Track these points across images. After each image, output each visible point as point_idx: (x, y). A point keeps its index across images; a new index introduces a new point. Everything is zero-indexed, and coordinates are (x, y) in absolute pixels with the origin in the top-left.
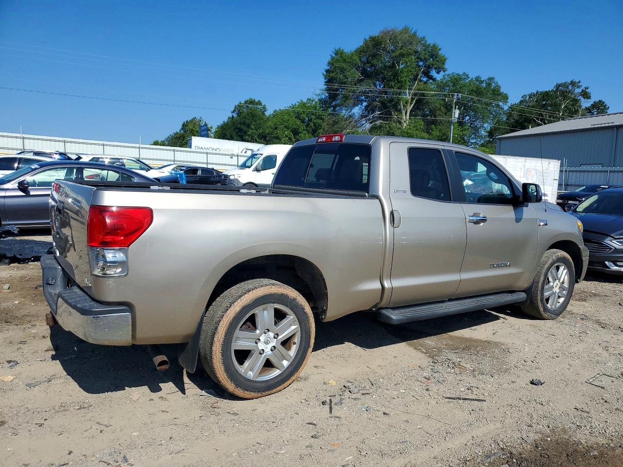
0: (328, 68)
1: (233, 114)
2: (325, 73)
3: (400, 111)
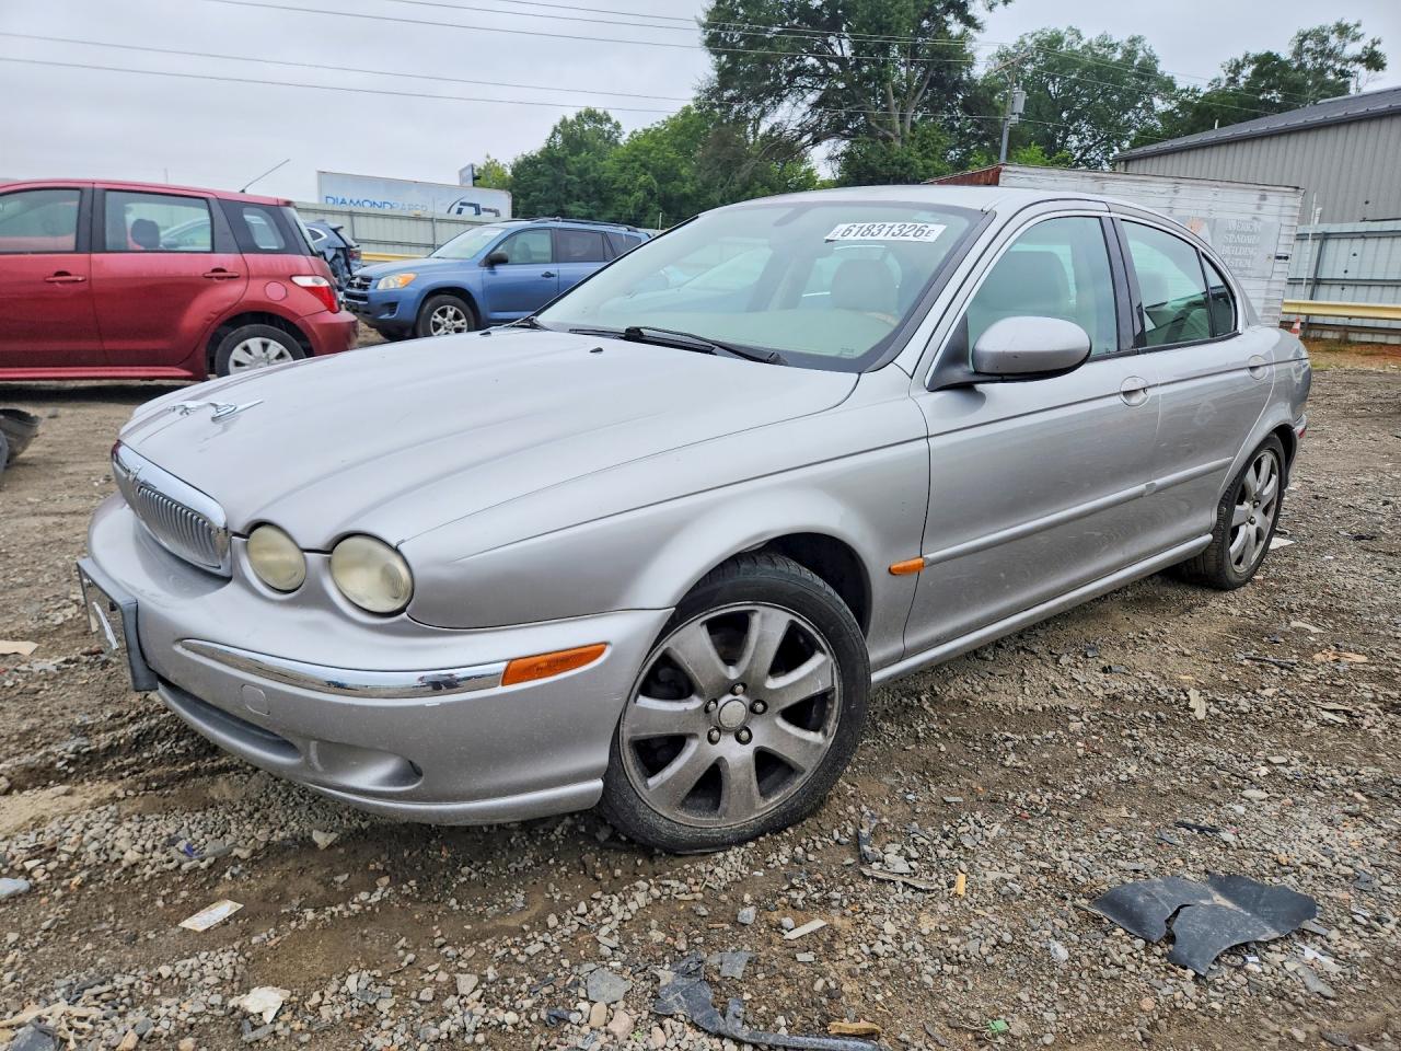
1: (552, 141)
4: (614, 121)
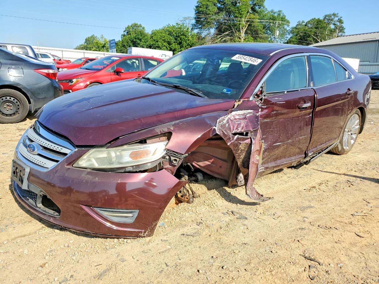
0: (197, 5)
1: (124, 32)
2: (195, 8)
3: (239, 31)
4: (143, 27)
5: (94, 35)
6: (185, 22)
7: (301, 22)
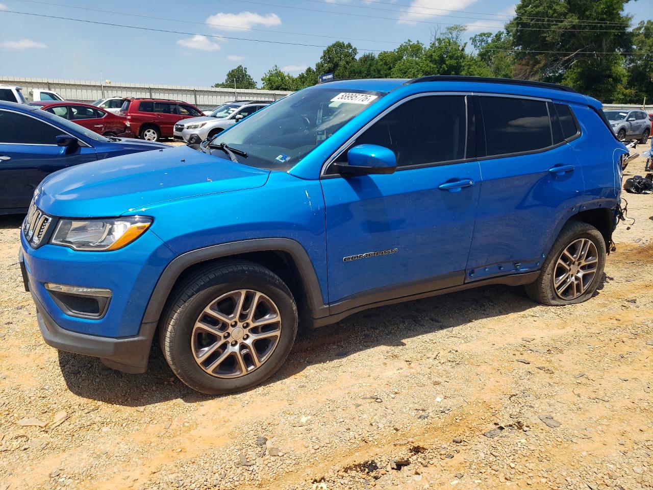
4: (353, 48)
5: (241, 66)
6: (450, 36)
7: (646, 23)
